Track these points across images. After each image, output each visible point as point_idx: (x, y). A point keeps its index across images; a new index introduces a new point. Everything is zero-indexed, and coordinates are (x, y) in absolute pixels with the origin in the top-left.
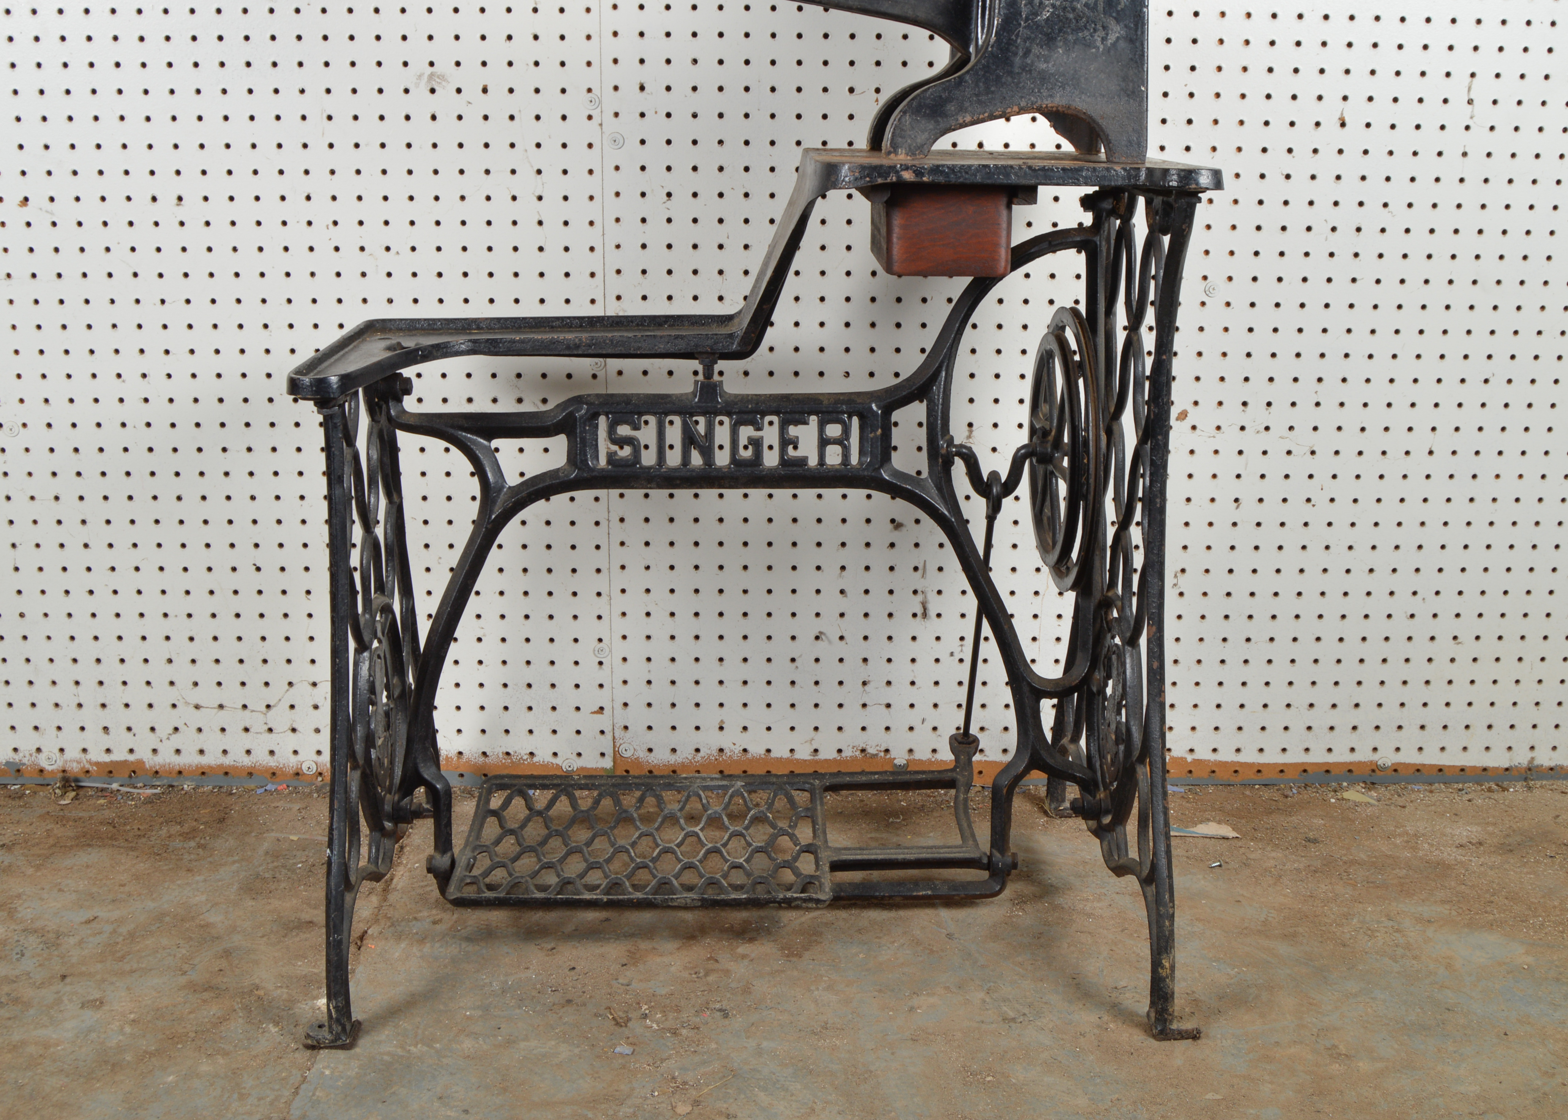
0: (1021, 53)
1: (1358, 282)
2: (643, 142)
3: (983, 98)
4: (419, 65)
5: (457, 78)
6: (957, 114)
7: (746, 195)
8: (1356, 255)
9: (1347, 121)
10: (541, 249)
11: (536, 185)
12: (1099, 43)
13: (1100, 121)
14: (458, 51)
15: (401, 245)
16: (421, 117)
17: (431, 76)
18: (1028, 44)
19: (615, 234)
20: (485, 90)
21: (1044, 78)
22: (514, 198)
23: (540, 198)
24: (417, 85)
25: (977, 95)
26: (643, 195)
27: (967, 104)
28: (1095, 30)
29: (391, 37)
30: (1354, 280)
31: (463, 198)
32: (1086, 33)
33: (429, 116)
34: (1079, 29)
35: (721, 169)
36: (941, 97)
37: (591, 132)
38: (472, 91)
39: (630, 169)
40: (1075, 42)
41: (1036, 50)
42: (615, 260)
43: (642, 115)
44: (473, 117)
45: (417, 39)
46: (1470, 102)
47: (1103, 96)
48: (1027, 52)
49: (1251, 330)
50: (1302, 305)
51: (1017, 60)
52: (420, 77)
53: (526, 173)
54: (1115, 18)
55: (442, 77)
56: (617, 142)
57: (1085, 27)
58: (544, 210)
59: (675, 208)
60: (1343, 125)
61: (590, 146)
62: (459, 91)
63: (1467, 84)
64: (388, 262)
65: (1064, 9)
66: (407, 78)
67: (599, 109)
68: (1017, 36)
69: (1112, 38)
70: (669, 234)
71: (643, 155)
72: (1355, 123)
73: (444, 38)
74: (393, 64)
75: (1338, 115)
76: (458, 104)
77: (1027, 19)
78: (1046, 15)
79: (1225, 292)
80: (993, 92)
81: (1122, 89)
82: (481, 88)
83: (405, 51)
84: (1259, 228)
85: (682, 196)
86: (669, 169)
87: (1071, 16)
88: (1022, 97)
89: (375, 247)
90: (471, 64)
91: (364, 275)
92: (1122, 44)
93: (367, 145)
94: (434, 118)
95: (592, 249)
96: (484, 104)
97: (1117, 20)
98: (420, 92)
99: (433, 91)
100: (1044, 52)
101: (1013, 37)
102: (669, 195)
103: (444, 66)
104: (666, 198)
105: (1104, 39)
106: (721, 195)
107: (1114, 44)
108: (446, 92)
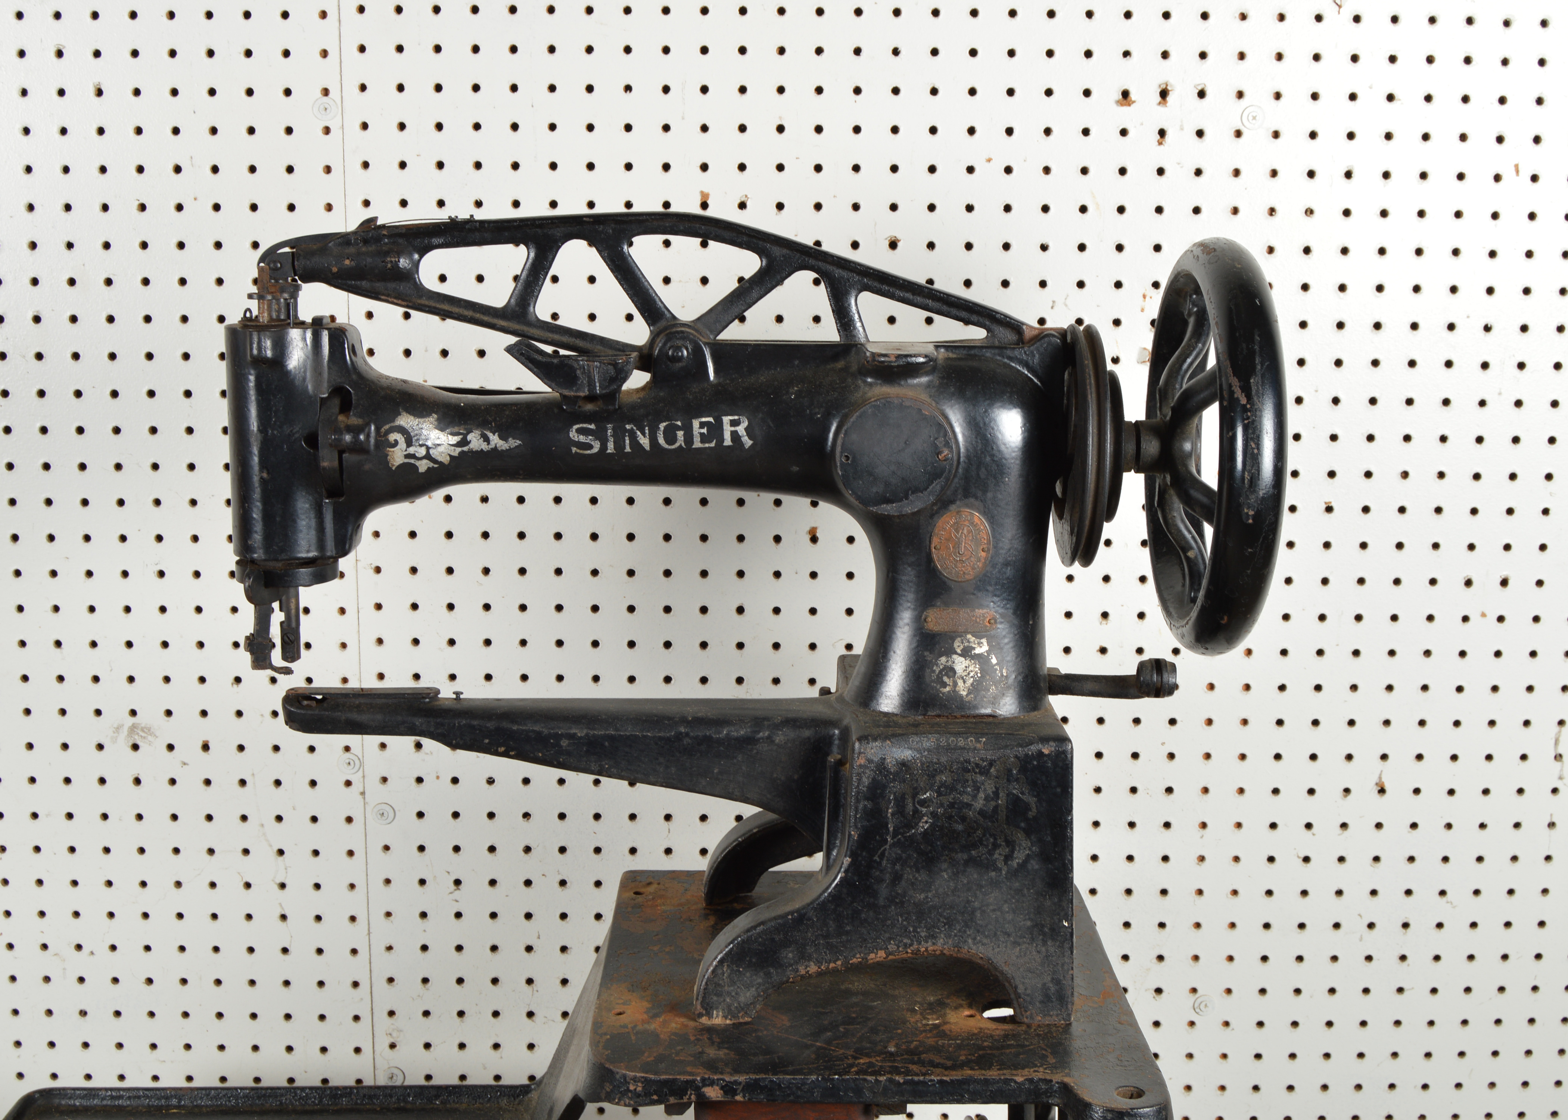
0: (888, 877)
1: (1406, 993)
2: (420, 815)
3: (834, 941)
4: (116, 714)
5: (168, 731)
6: (797, 963)
7: (563, 883)
8: (1403, 958)
9: (1387, 787)
10: (285, 950)
11: (278, 869)
12: (1000, 864)
13: (1005, 969)
14: (168, 697)
15: (96, 943)
16: (120, 781)
17: (133, 729)
18: (898, 867)
19: (384, 932)
20: (206, 747)
21: (921, 912)
22: (248, 885)
23: (283, 886)
24: (114, 740)
25: (826, 937)
26: (422, 882)
27: (810, 949)
28: (996, 846)
29: (78, 678)
30: (1400, 990)
31: (178, 884)
32: (982, 850)
33: (131, 779)
34: (974, 846)
35: (528, 849)
36: (773, 940)
37: (350, 802)
38: (188, 748)
39: (405, 849)
40: (967, 863)
41: (909, 874)
42: (385, 965)
43: (420, 780)
44: (190, 781)
45: (113, 681)
46: (1558, 757)
47: (1009, 935)
48: (897, 878)
49: (1258, 1056)
50: (1329, 1024)
51: (883, 890)
52: (118, 729)
53: (263, 853)
54: (1024, 830)
55: (148, 730)
56: (387, 813)
57: (981, 841)
58: (288, 901)
59: (465, 899)
60: (1382, 791)
61: (349, 820)
62: (171, 747)
63: (1553, 736)
64: (80, 964)
65: (950, 817)
66: (100, 730)
67: (360, 773)
68: (882, 855)
69: (1019, 856)
70: (458, 932)
71: (421, 832)
72: (1398, 789)
73: (148, 680)
74: (80, 712)
75: (1375, 779)
76: (170, 765)
77: (896, 833)
78: (924, 825)
79: (1223, 1008)
80: (847, 933)
81: (1036, 925)
82: (200, 744)
83: (97, 696)
84: (1267, 926)
85: (475, 884)
86: (457, 849)
87: (960, 827)
88: (890, 939)
89: (61, 944)
90: (186, 714)
91: (47, 979)
92: (1034, 865)
93: (47, 815)
94: (137, 781)
95: (354, 952)
96: (205, 765)
97: (1028, 833)
98: (119, 748)
99: (135, 747)
100: (922, 876)
101: (876, 858)
102: (458, 882)
103: (151, 715)
104: (453, 887)
105: (1008, 858)
106: (528, 883)
107: (1023, 866)
108: (152, 749)
